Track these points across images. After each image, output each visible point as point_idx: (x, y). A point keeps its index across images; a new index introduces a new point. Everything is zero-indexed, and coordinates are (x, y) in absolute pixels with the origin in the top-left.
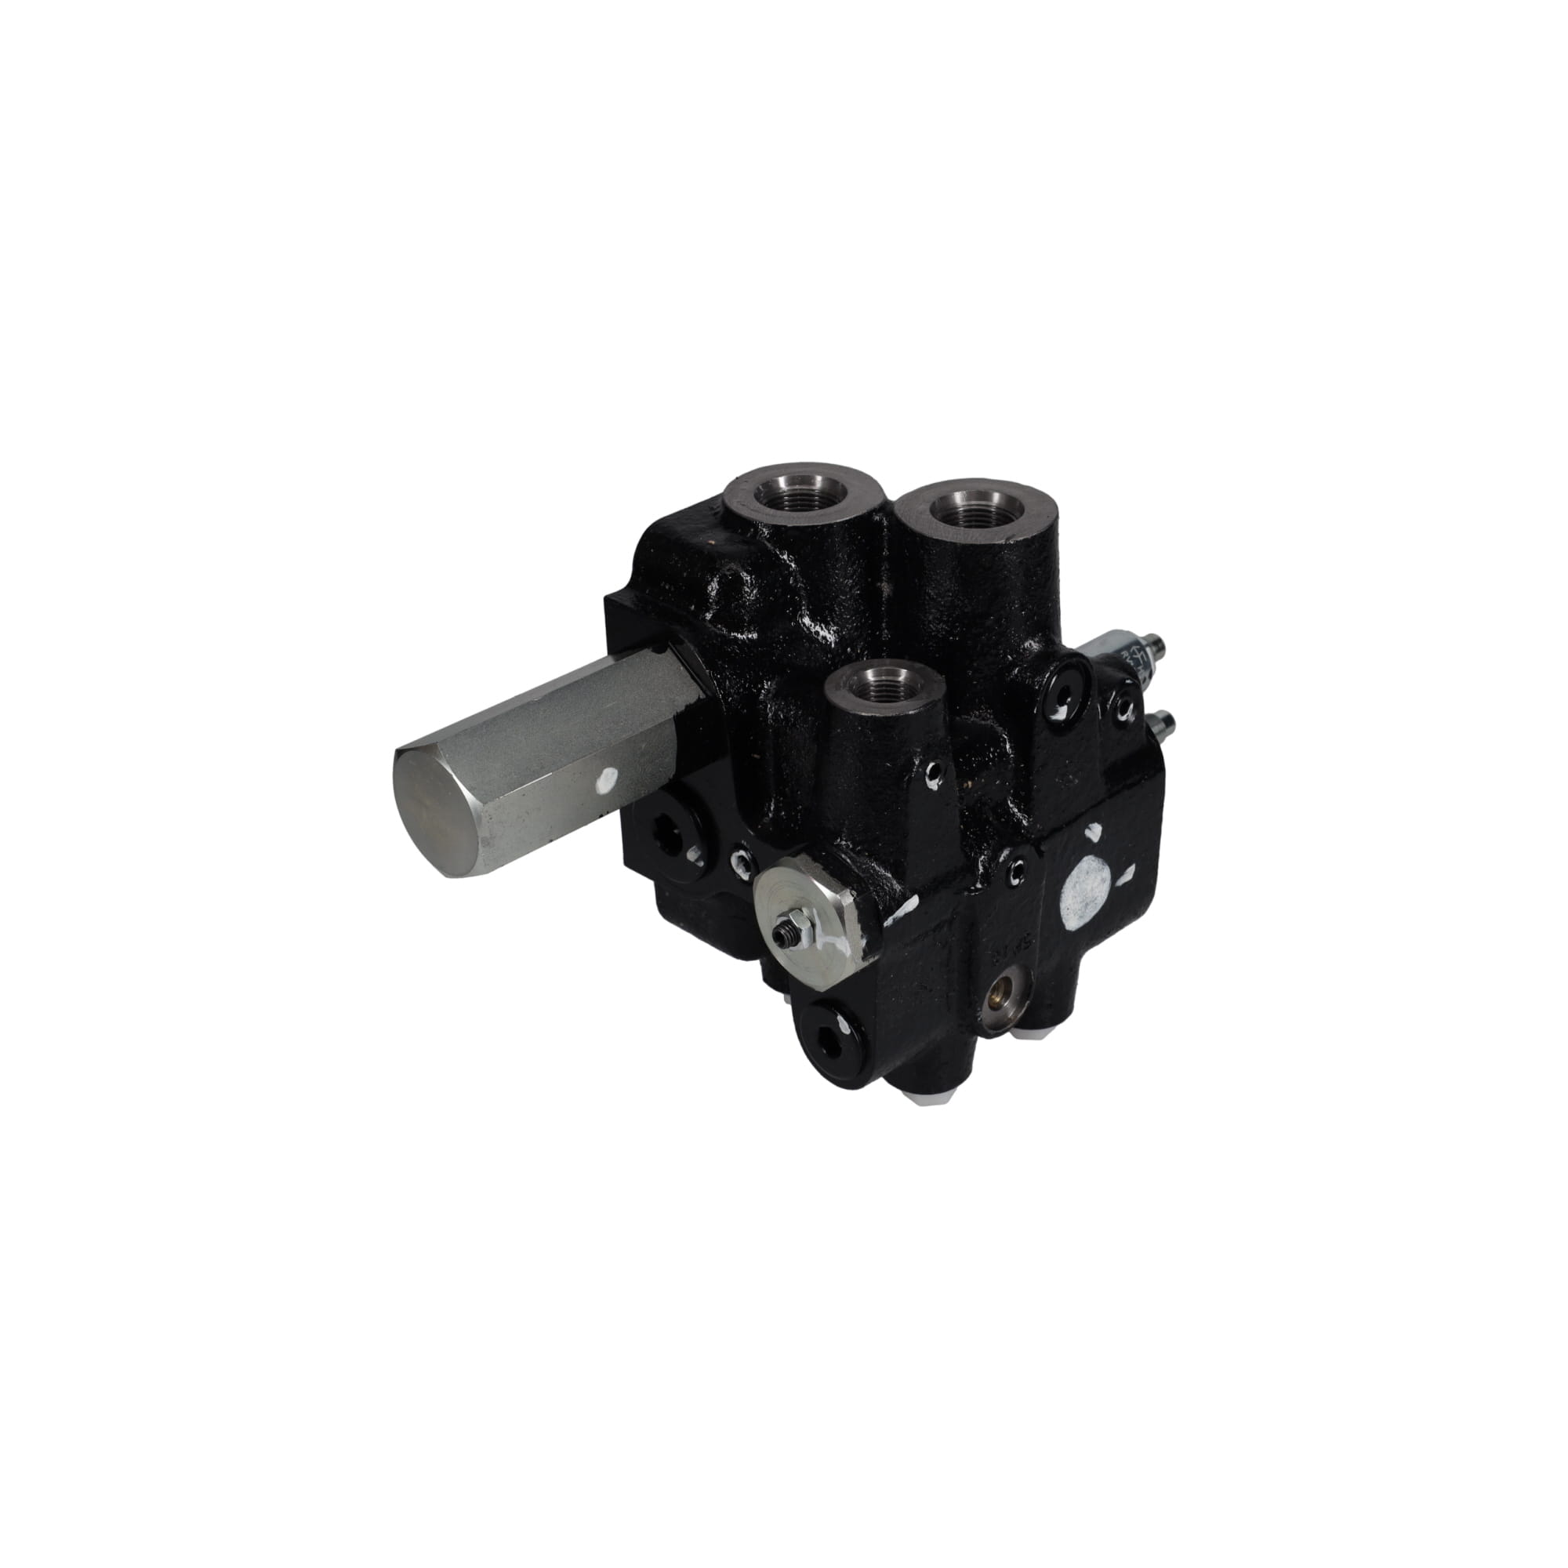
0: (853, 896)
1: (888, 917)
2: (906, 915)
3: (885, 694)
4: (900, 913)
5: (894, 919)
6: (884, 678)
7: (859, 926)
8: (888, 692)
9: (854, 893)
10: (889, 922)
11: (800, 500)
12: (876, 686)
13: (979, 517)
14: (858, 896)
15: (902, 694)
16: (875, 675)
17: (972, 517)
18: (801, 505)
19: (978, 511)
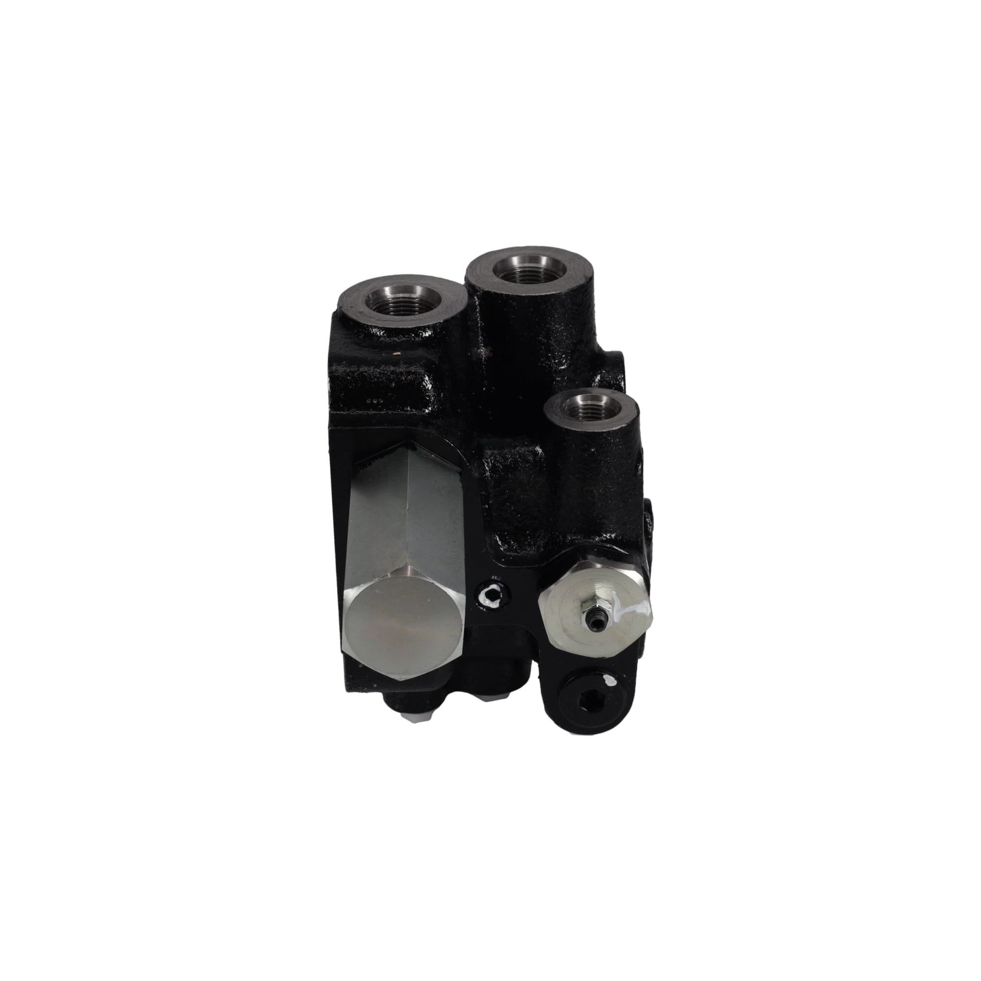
11: (404, 306)
13: (531, 276)
17: (526, 276)
18: (404, 311)
19: (530, 271)
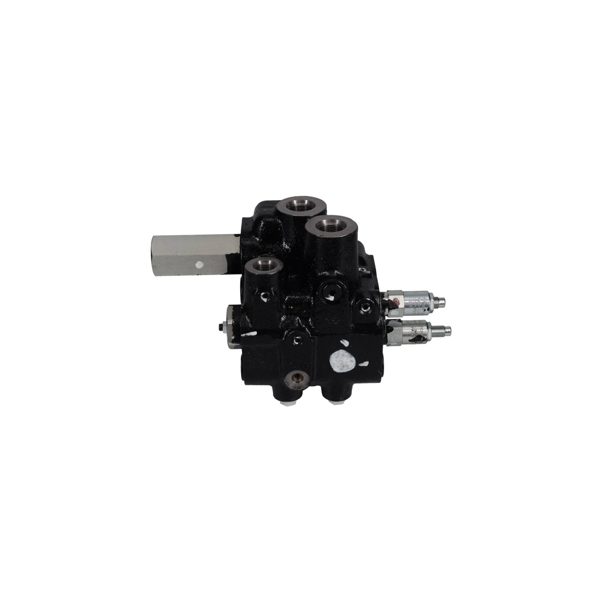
0: (233, 322)
1: (244, 334)
2: (250, 336)
3: (265, 268)
4: (249, 334)
5: (245, 335)
6: (264, 263)
7: (233, 332)
8: (265, 267)
9: (234, 322)
10: (243, 335)
12: (262, 266)
14: (234, 323)
15: (270, 268)
16: (262, 262)
18: (300, 209)
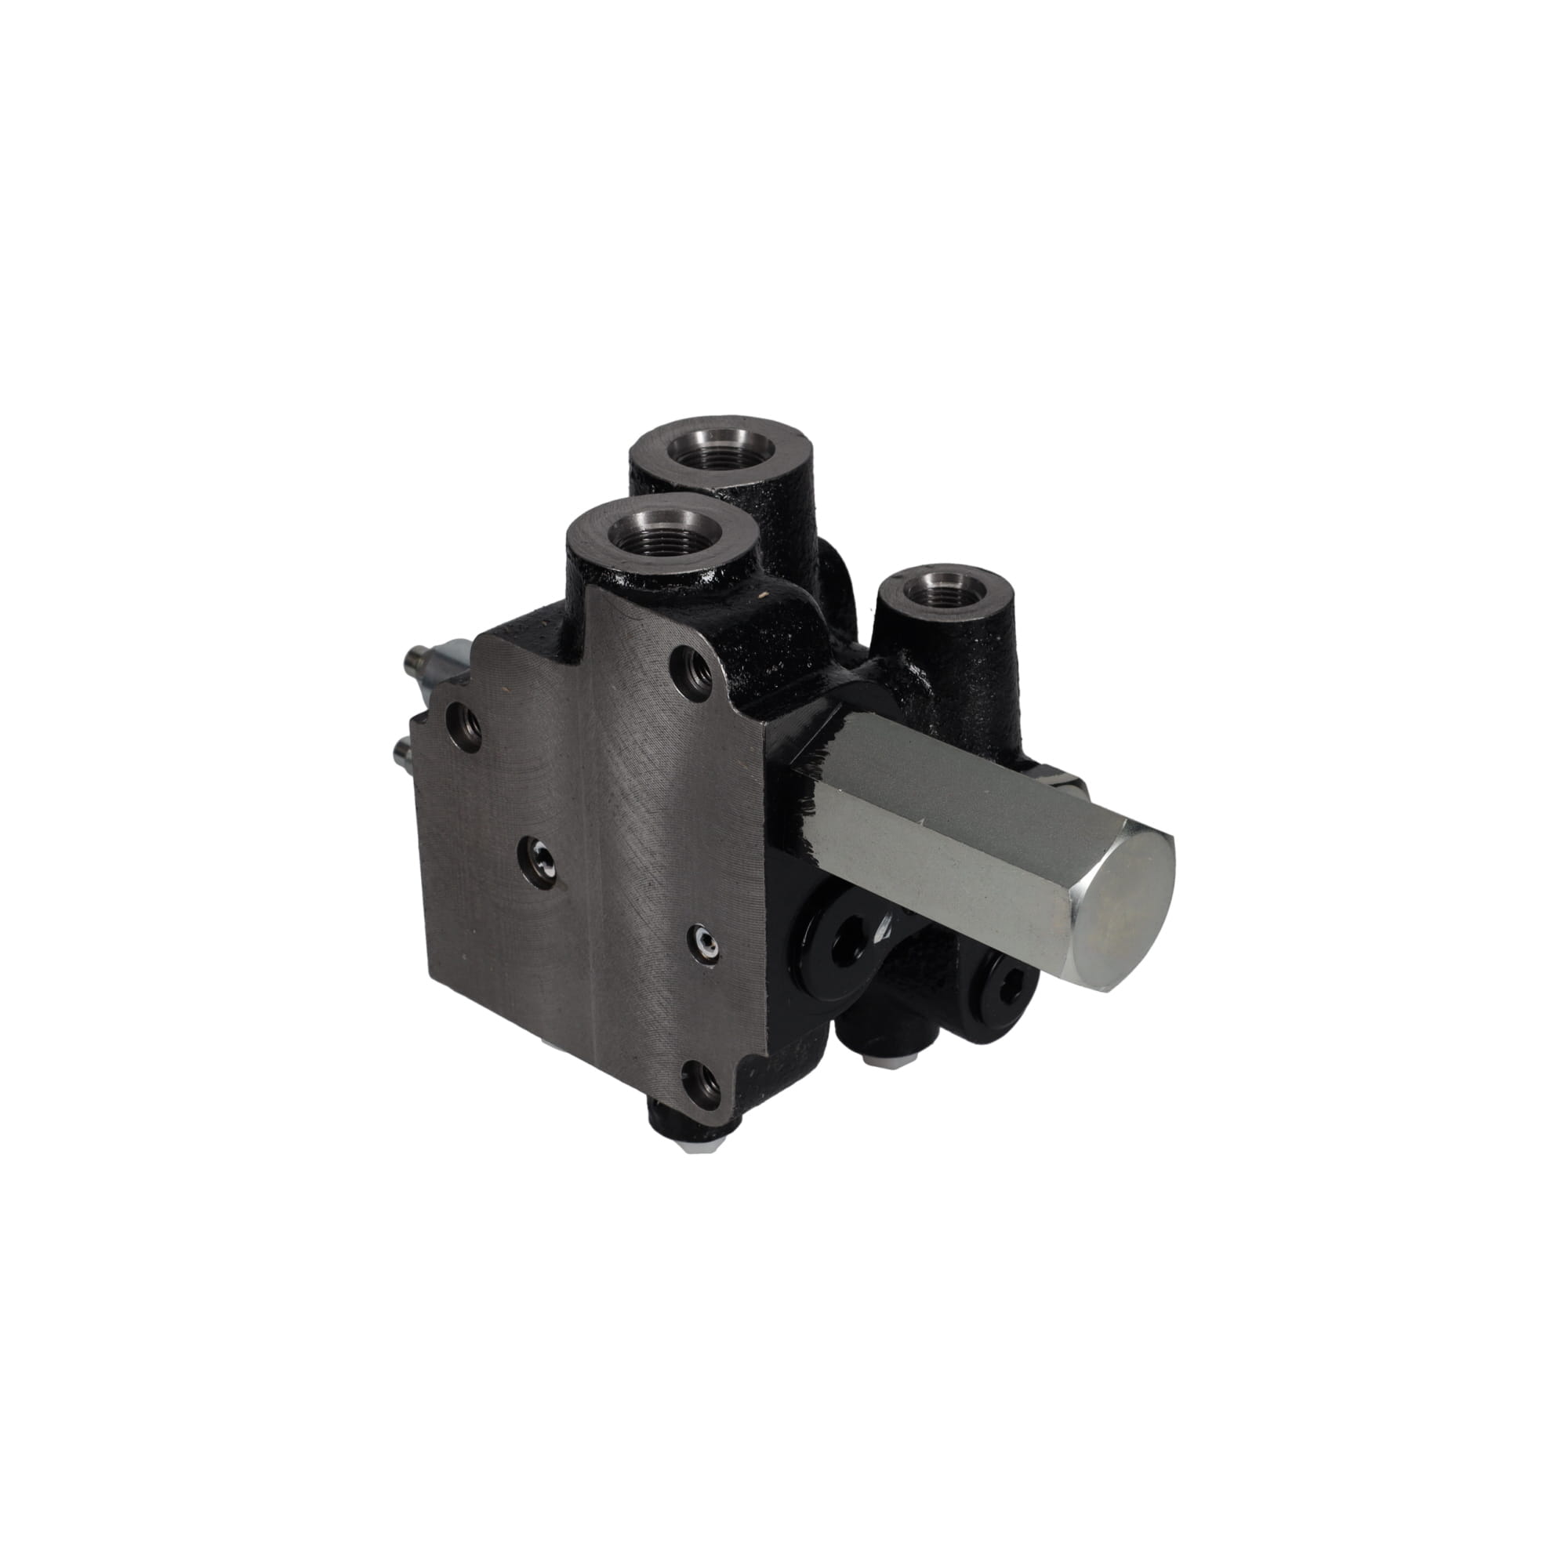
17: (716, 460)
19: (721, 453)
